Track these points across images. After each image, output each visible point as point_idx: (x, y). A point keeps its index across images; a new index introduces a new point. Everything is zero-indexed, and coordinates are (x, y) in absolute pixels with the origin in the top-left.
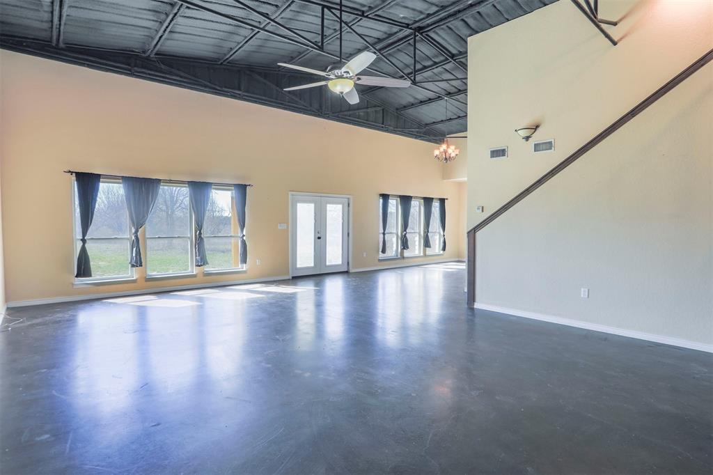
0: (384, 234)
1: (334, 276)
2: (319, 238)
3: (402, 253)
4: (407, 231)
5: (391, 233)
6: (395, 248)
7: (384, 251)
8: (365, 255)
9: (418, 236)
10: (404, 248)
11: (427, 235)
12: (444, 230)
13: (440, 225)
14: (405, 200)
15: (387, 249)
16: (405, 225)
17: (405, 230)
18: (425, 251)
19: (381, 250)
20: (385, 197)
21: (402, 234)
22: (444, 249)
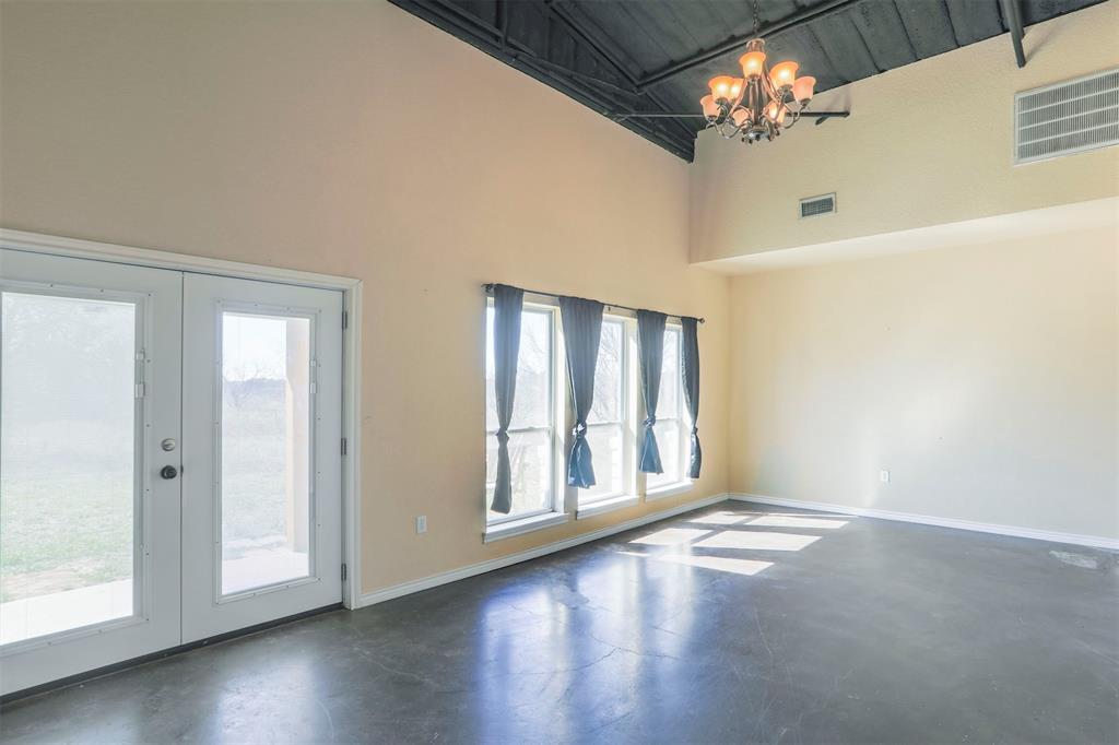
0: (502, 436)
1: (255, 649)
2: (168, 473)
3: (570, 499)
4: (588, 421)
5: (530, 430)
6: (545, 484)
7: (502, 504)
8: (423, 518)
9: (620, 434)
10: (578, 483)
11: (650, 431)
12: (695, 412)
13: (684, 397)
14: (582, 314)
15: (515, 499)
16: (581, 401)
17: (581, 420)
18: (641, 483)
19: (490, 499)
20: (507, 297)
21: (569, 434)
22: (695, 473)
